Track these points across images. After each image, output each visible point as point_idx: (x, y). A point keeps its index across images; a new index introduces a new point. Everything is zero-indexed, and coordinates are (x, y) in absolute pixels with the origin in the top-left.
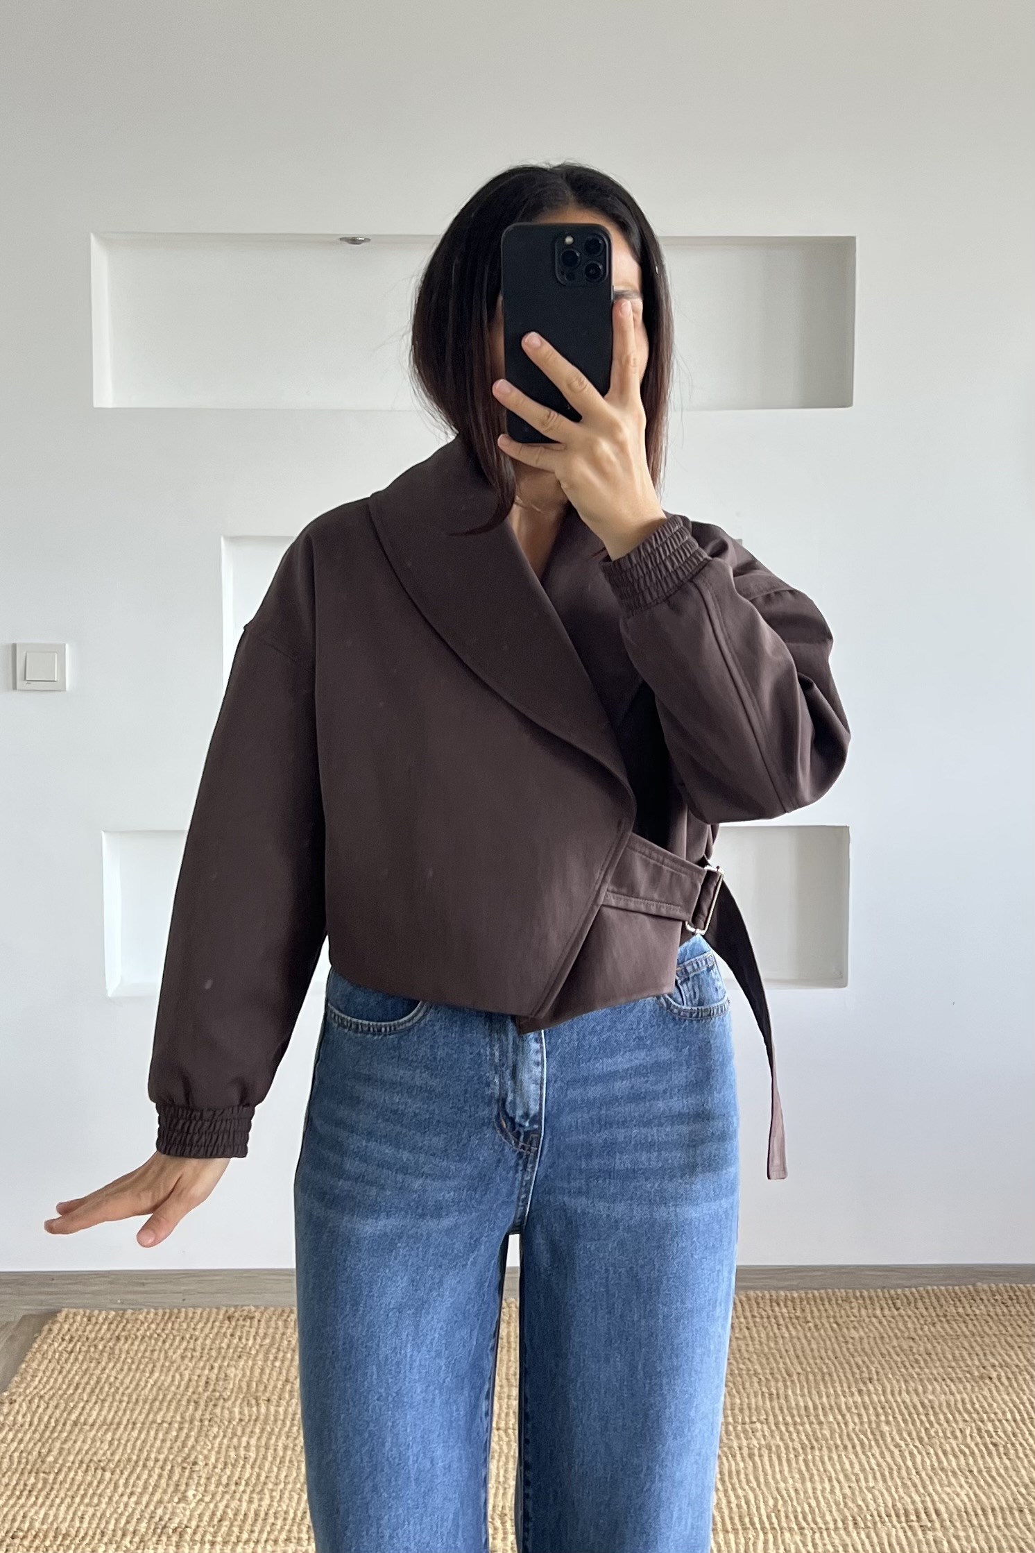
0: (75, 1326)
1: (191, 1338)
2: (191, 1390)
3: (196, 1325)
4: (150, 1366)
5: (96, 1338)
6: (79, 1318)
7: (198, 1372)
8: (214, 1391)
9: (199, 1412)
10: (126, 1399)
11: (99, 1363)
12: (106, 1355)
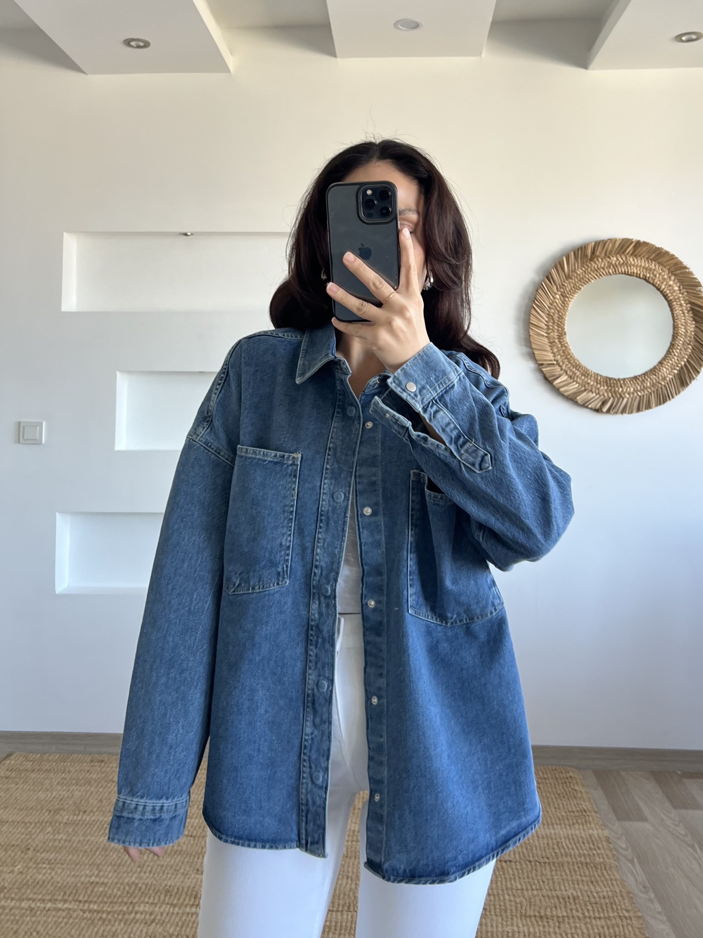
0: (17, 762)
1: (68, 771)
2: (52, 803)
3: (74, 764)
4: (40, 787)
5: (23, 770)
6: (21, 758)
7: (61, 793)
8: (62, 804)
9: (49, 817)
10: (18, 807)
11: (17, 785)
12: (22, 780)
